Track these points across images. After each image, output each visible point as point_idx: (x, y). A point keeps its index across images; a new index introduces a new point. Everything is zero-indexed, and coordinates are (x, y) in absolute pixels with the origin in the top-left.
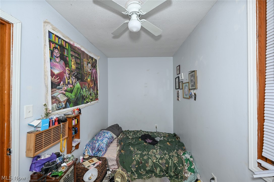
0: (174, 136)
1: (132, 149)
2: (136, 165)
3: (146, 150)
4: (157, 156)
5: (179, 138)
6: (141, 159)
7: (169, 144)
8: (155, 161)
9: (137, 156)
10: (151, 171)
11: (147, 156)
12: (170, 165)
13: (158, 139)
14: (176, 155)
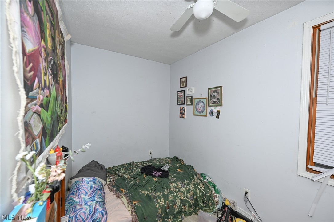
0: (176, 161)
1: (145, 193)
2: (161, 214)
3: (165, 187)
4: (181, 190)
5: (183, 161)
6: (167, 202)
7: (180, 170)
8: (183, 197)
9: (160, 201)
10: (180, 212)
11: (172, 195)
12: (199, 195)
13: (166, 168)
14: (200, 182)
